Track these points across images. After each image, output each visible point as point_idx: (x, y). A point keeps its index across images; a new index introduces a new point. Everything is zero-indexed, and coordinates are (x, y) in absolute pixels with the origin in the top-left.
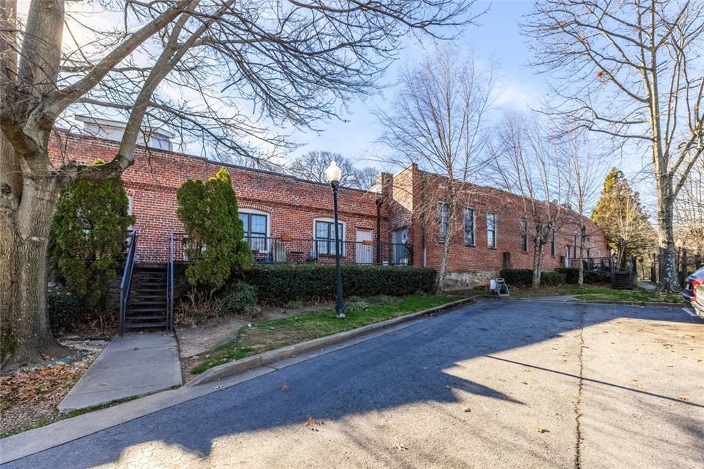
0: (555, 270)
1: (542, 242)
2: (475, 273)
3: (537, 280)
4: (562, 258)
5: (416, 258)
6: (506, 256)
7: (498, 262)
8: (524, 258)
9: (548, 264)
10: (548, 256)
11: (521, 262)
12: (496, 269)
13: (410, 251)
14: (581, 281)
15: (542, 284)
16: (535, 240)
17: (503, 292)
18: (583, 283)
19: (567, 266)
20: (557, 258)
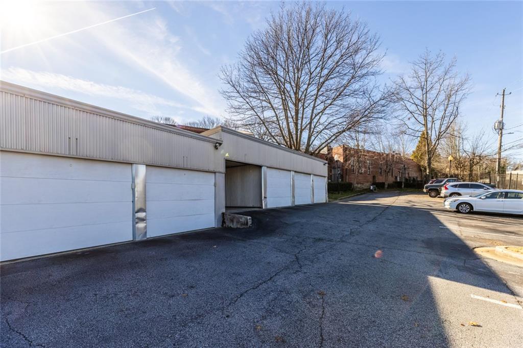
0: (393, 182)
1: (388, 172)
2: (363, 184)
3: (386, 186)
4: (396, 177)
5: (344, 179)
6: (374, 177)
7: (371, 180)
8: (381, 177)
9: (391, 180)
10: (390, 177)
11: (380, 179)
12: (371, 182)
13: (342, 177)
14: (403, 187)
15: (388, 188)
16: (386, 171)
17: (375, 190)
18: (404, 187)
19: (398, 180)
20: (394, 177)
